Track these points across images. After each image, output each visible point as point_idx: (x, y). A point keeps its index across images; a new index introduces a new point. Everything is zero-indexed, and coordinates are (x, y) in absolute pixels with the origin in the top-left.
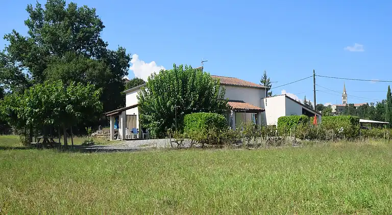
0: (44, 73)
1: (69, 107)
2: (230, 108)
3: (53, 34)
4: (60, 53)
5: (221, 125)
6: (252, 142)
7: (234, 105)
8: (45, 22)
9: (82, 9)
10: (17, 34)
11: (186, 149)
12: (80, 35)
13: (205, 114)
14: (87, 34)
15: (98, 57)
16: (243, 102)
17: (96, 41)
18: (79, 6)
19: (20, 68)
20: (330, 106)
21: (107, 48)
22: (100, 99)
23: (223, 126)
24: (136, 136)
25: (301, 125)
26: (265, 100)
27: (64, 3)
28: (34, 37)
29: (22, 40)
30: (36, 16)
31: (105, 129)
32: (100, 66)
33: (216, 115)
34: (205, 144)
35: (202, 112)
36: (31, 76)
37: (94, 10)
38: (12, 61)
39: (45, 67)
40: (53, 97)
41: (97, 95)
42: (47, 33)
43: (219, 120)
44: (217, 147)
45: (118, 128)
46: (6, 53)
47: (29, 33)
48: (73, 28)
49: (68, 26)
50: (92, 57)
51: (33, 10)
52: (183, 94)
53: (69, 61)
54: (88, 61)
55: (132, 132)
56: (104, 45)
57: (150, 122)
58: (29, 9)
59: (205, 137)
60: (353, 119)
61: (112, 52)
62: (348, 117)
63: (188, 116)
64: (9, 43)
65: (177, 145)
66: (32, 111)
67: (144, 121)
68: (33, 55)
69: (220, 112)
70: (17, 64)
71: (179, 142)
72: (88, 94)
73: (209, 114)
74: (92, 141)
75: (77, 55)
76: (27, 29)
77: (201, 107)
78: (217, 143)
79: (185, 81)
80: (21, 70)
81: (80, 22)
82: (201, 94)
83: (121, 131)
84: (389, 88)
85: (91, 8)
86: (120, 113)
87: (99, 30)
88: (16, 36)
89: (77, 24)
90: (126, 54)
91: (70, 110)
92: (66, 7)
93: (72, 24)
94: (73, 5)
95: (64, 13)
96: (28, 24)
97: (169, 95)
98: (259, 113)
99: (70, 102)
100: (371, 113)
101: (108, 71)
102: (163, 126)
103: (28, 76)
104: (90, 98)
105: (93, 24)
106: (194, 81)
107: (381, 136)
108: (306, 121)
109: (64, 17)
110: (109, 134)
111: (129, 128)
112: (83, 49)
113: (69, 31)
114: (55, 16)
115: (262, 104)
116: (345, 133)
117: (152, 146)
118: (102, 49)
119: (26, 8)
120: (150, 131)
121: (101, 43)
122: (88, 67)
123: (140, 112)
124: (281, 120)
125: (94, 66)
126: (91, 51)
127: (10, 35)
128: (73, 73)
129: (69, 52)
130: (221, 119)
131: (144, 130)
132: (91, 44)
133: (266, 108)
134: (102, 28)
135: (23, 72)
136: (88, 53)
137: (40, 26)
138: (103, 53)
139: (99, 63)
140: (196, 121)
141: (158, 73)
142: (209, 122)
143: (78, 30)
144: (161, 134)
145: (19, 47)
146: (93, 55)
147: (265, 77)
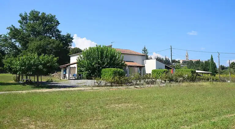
0: (27, 45)
1: (40, 67)
2: (126, 65)
3: (33, 27)
4: (36, 36)
5: (121, 75)
6: (138, 82)
7: (128, 64)
8: (28, 21)
9: (48, 15)
10: (14, 27)
11: (102, 86)
12: (47, 27)
13: (113, 69)
14: (51, 27)
15: (56, 38)
16: (133, 62)
17: (55, 30)
18: (47, 14)
19: (14, 43)
20: (179, 61)
21: (61, 33)
22: (57, 62)
23: (122, 75)
24: (75, 77)
25: (164, 74)
26: (145, 61)
27: (39, 13)
28: (22, 28)
29: (16, 30)
30: (24, 18)
31: (59, 73)
32: (57, 42)
33: (119, 69)
34: (113, 84)
35: (111, 68)
36: (20, 46)
37: (55, 16)
38: (11, 39)
39: (28, 42)
40: (32, 62)
41: (56, 60)
42: (29, 27)
43: (120, 72)
44: (119, 86)
45: (66, 73)
46: (8, 36)
47: (20, 26)
48: (43, 24)
49: (41, 23)
50: (52, 38)
51: (23, 15)
52: (101, 59)
53: (40, 40)
54: (51, 40)
55: (73, 76)
56: (59, 32)
57: (83, 71)
58: (21, 15)
59: (113, 81)
60: (192, 71)
61: (64, 36)
62: (190, 70)
63: (103, 70)
64: (9, 31)
65: (97, 84)
66: (21, 68)
67: (80, 71)
68: (21, 36)
69: (121, 68)
70: (13, 40)
71: (99, 83)
72: (51, 60)
73: (115, 69)
74: (52, 80)
75: (45, 37)
76: (19, 24)
77: (110, 65)
78: (120, 83)
79: (102, 52)
80: (15, 44)
81: (47, 22)
82: (111, 59)
83: (67, 75)
84: (212, 56)
85: (53, 15)
86: (67, 66)
87: (57, 25)
88: (13, 28)
89: (45, 22)
90: (71, 36)
91: (41, 68)
92: (40, 15)
93: (43, 22)
94: (44, 14)
95: (39, 17)
96: (20, 22)
97: (93, 59)
98: (142, 68)
99: (41, 64)
100: (202, 65)
101: (61, 44)
102: (90, 74)
103: (18, 46)
104: (52, 61)
105: (54, 22)
106: (107, 52)
107: (208, 80)
108: (167, 72)
109: (39, 19)
110: (61, 75)
111: (72, 73)
112: (48, 34)
113: (41, 26)
114: (34, 19)
115: (143, 63)
116: (188, 78)
117: (84, 84)
118: (58, 34)
119: (19, 15)
120: (83, 75)
121: (58, 31)
122: (50, 43)
123: (78, 66)
124: (154, 71)
125: (54, 43)
126: (52, 35)
127: (10, 27)
128: (42, 46)
129: (41, 36)
130: (121, 71)
131: (80, 75)
132: (52, 32)
133: (146, 65)
134: (58, 24)
135: (16, 44)
136: (51, 36)
137: (26, 23)
138: (59, 36)
139: (56, 41)
140: (108, 72)
141: (88, 49)
142: (115, 73)
143: (46, 25)
144: (89, 77)
145: (15, 33)
146: (53, 37)
147: (145, 48)
